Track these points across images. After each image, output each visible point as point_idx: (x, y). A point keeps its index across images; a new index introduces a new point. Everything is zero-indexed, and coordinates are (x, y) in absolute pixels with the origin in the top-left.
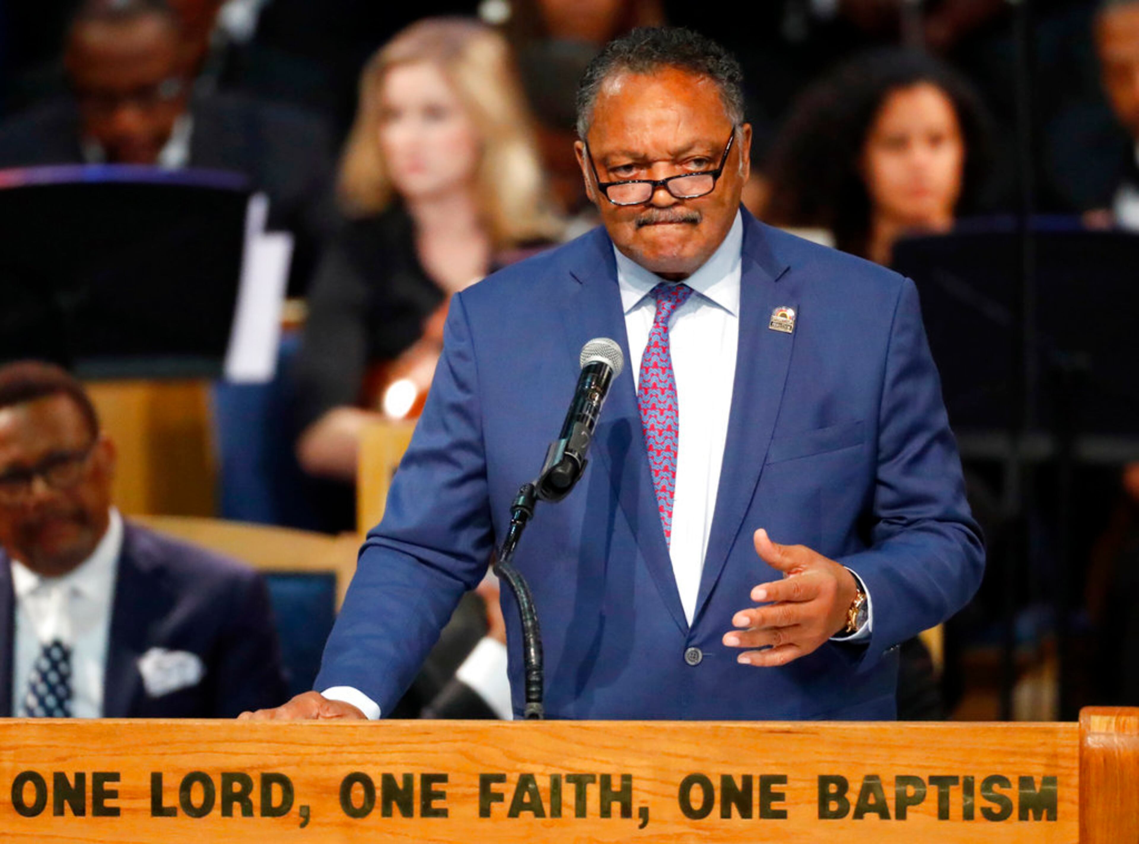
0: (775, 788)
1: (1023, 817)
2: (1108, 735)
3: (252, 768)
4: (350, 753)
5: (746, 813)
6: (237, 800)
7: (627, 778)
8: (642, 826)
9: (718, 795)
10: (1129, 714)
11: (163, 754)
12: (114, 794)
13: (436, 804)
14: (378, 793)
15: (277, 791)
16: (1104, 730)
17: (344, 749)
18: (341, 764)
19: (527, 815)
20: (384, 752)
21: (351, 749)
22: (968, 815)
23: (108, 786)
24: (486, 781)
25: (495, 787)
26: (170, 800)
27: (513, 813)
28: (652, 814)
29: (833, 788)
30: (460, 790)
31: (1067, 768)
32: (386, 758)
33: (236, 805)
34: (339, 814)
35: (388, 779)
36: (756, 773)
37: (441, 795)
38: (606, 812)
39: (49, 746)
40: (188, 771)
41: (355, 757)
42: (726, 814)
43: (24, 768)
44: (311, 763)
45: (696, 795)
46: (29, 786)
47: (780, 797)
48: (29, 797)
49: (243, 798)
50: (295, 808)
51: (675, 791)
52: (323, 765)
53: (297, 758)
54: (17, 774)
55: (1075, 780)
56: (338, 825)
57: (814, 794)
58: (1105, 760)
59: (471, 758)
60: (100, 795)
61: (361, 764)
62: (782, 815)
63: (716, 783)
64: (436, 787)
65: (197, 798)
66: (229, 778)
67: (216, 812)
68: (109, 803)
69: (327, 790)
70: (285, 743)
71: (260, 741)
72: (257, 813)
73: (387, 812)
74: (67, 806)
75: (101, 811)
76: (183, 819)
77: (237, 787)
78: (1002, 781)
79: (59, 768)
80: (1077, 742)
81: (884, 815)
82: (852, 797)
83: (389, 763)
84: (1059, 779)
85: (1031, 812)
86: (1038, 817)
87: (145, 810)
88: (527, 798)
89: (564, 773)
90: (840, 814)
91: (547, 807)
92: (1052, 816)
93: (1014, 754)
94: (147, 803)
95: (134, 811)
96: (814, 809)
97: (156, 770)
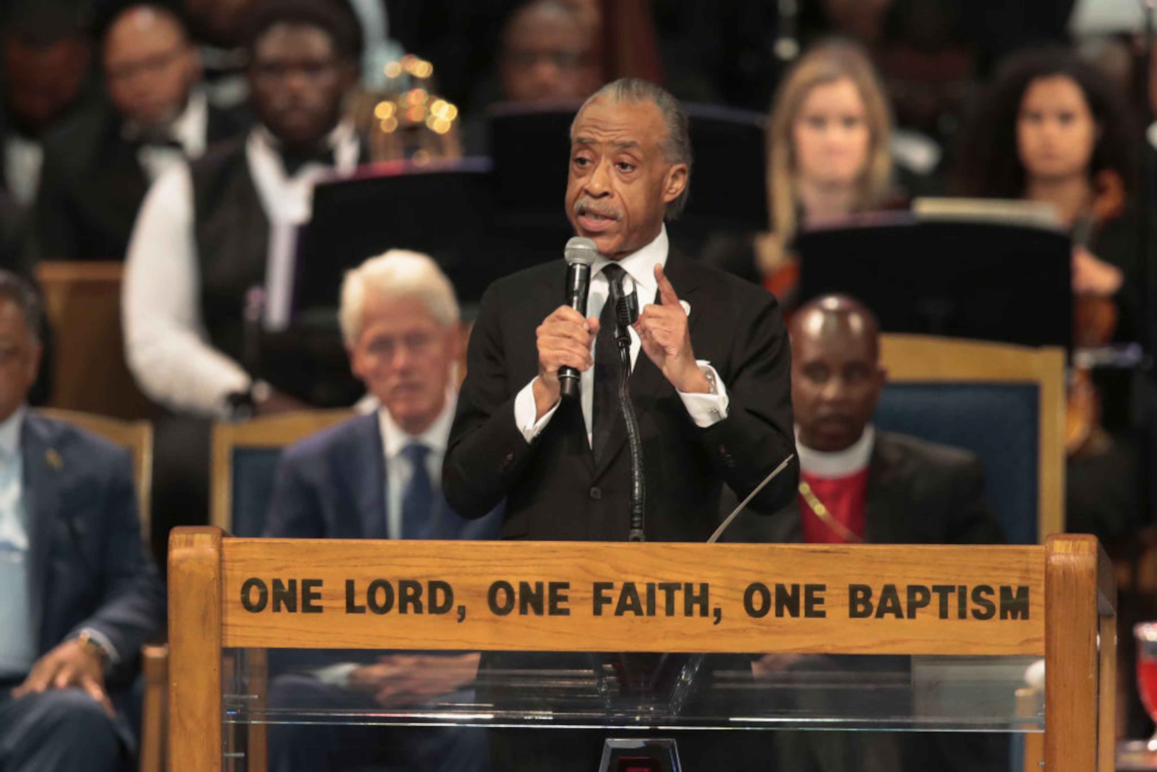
0: (817, 594)
1: (1004, 616)
2: (1066, 554)
3: (422, 577)
4: (496, 566)
5: (795, 613)
6: (410, 601)
7: (705, 587)
8: (716, 623)
9: (773, 599)
10: (1083, 539)
11: (355, 566)
12: (318, 596)
13: (561, 605)
14: (517, 597)
15: (440, 594)
16: (1063, 551)
17: (492, 563)
18: (489, 574)
19: (629, 614)
20: (521, 566)
21: (497, 563)
22: (962, 615)
23: (313, 589)
24: (598, 587)
25: (605, 592)
26: (360, 600)
27: (619, 612)
28: (724, 612)
29: (860, 595)
30: (579, 595)
31: (1037, 580)
32: (524, 569)
33: (410, 606)
34: (487, 612)
35: (524, 586)
36: (802, 582)
37: (565, 599)
38: (689, 612)
39: (269, 560)
40: (374, 579)
41: (499, 569)
42: (779, 614)
43: (249, 576)
44: (466, 574)
45: (757, 599)
46: (254, 589)
47: (821, 601)
48: (254, 598)
49: (415, 599)
50: (455, 608)
51: (741, 596)
52: (475, 575)
53: (455, 570)
54: (244, 581)
55: (1042, 589)
56: (486, 620)
57: (846, 599)
58: (1064, 574)
59: (587, 571)
60: (308, 596)
61: (504, 574)
62: (822, 614)
63: (772, 590)
64: (561, 592)
65: (381, 599)
66: (404, 584)
67: (395, 610)
68: (314, 602)
69: (479, 595)
70: (446, 558)
71: (427, 557)
72: (426, 611)
73: (523, 611)
74: (283, 605)
75: (308, 609)
76: (369, 615)
77: (410, 591)
78: (989, 590)
79: (276, 575)
80: (1044, 560)
81: (899, 615)
82: (875, 601)
83: (526, 574)
84: (1030, 588)
85: (1009, 614)
86: (1014, 617)
87: (341, 608)
88: (629, 601)
89: (657, 582)
90: (866, 614)
91: (644, 608)
92: (1025, 616)
93: (996, 569)
94: (343, 603)
95: (333, 609)
96: (846, 610)
97: (350, 578)
